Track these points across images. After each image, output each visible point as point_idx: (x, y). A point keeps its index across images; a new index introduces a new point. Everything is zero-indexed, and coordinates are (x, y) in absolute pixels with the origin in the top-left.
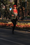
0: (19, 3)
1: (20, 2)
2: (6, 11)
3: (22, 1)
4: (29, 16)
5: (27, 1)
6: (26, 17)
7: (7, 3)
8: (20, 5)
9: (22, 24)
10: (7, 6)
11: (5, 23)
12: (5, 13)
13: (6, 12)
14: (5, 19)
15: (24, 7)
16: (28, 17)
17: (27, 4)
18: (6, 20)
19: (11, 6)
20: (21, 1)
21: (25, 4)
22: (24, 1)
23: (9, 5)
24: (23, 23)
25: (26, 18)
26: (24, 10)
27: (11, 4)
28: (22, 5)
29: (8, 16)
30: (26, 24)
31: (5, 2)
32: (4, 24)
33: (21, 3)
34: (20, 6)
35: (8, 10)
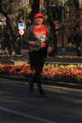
0: (44, 9)
1: (48, 8)
2: (8, 30)
3: (52, 4)
4: (70, 45)
5: (65, 5)
6: (63, 47)
7: (10, 9)
8: (47, 14)
9: (51, 68)
10: (11, 17)
11: (7, 65)
12: (7, 36)
13: (9, 33)
14: (5, 53)
15: (57, 22)
16: (69, 47)
17: (67, 12)
18: (9, 55)
19: (23, 19)
20: (48, 4)
21: (61, 11)
22: (57, 4)
23: (17, 14)
24: (55, 64)
25: (64, 50)
26: (57, 30)
27: (22, 11)
28: (51, 15)
29: (13, 44)
30: (62, 66)
31: (5, 8)
32: (4, 68)
33: (50, 10)
34: (46, 17)
35: (13, 29)
